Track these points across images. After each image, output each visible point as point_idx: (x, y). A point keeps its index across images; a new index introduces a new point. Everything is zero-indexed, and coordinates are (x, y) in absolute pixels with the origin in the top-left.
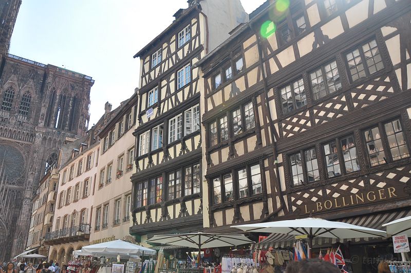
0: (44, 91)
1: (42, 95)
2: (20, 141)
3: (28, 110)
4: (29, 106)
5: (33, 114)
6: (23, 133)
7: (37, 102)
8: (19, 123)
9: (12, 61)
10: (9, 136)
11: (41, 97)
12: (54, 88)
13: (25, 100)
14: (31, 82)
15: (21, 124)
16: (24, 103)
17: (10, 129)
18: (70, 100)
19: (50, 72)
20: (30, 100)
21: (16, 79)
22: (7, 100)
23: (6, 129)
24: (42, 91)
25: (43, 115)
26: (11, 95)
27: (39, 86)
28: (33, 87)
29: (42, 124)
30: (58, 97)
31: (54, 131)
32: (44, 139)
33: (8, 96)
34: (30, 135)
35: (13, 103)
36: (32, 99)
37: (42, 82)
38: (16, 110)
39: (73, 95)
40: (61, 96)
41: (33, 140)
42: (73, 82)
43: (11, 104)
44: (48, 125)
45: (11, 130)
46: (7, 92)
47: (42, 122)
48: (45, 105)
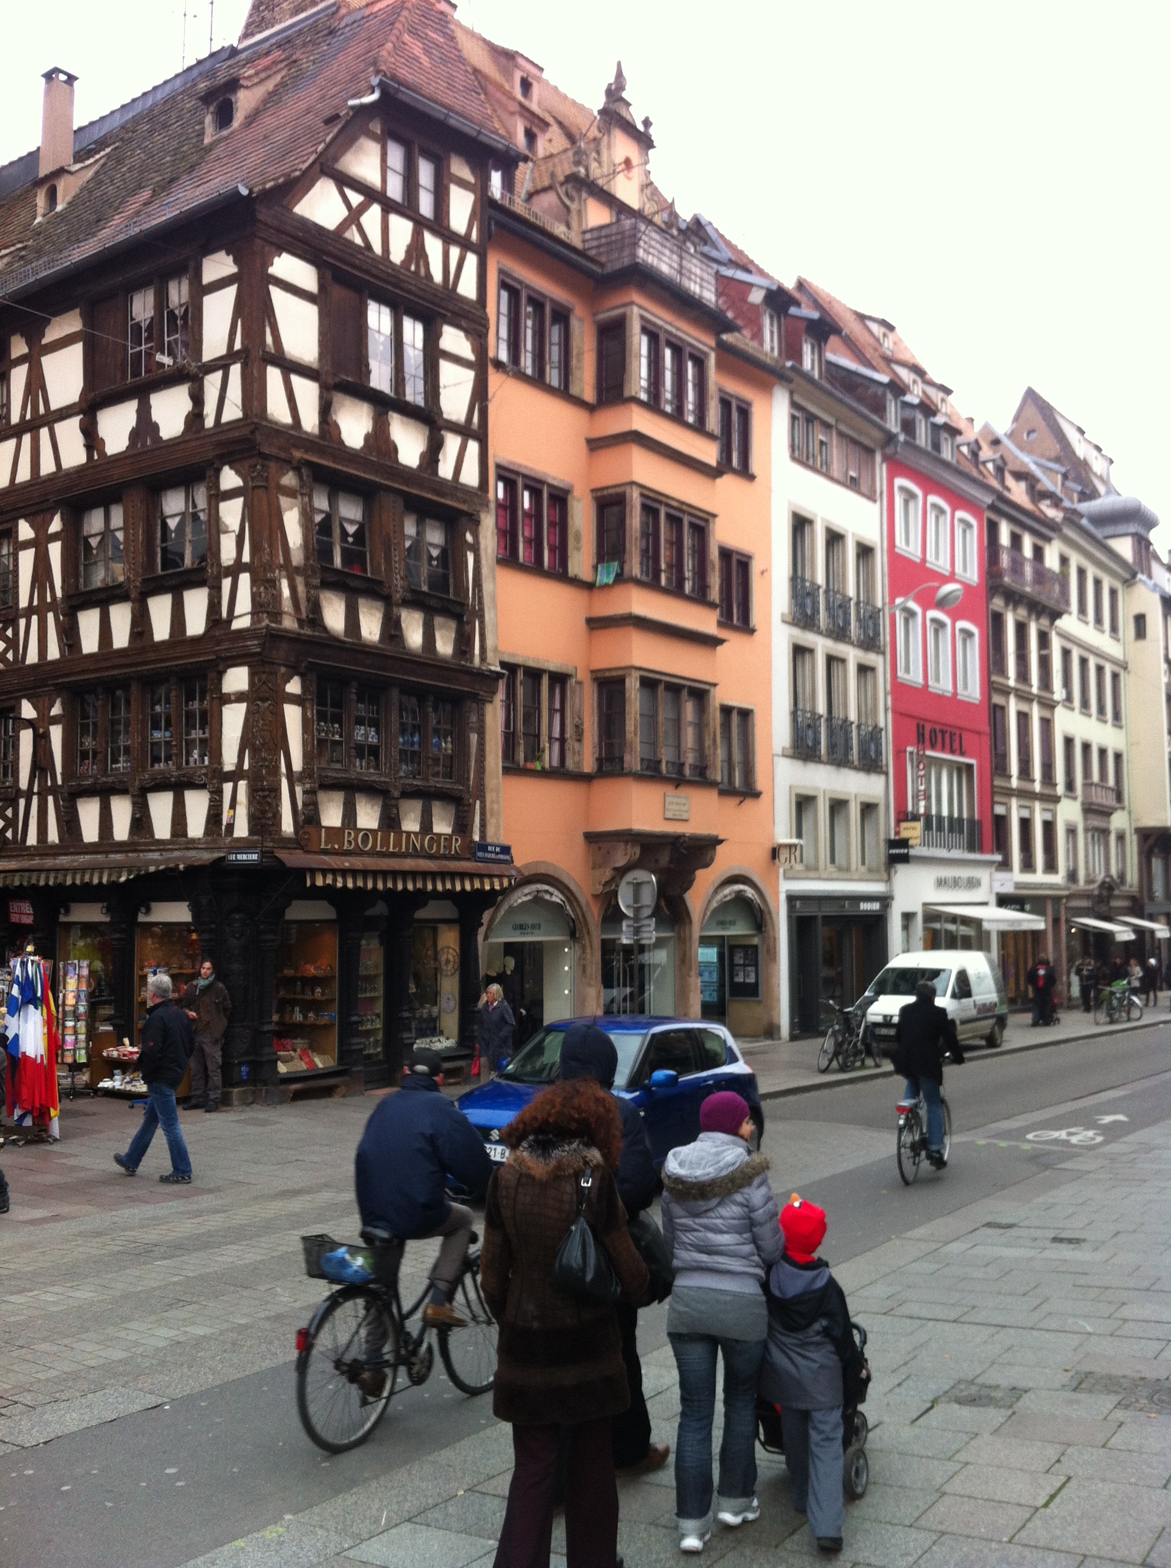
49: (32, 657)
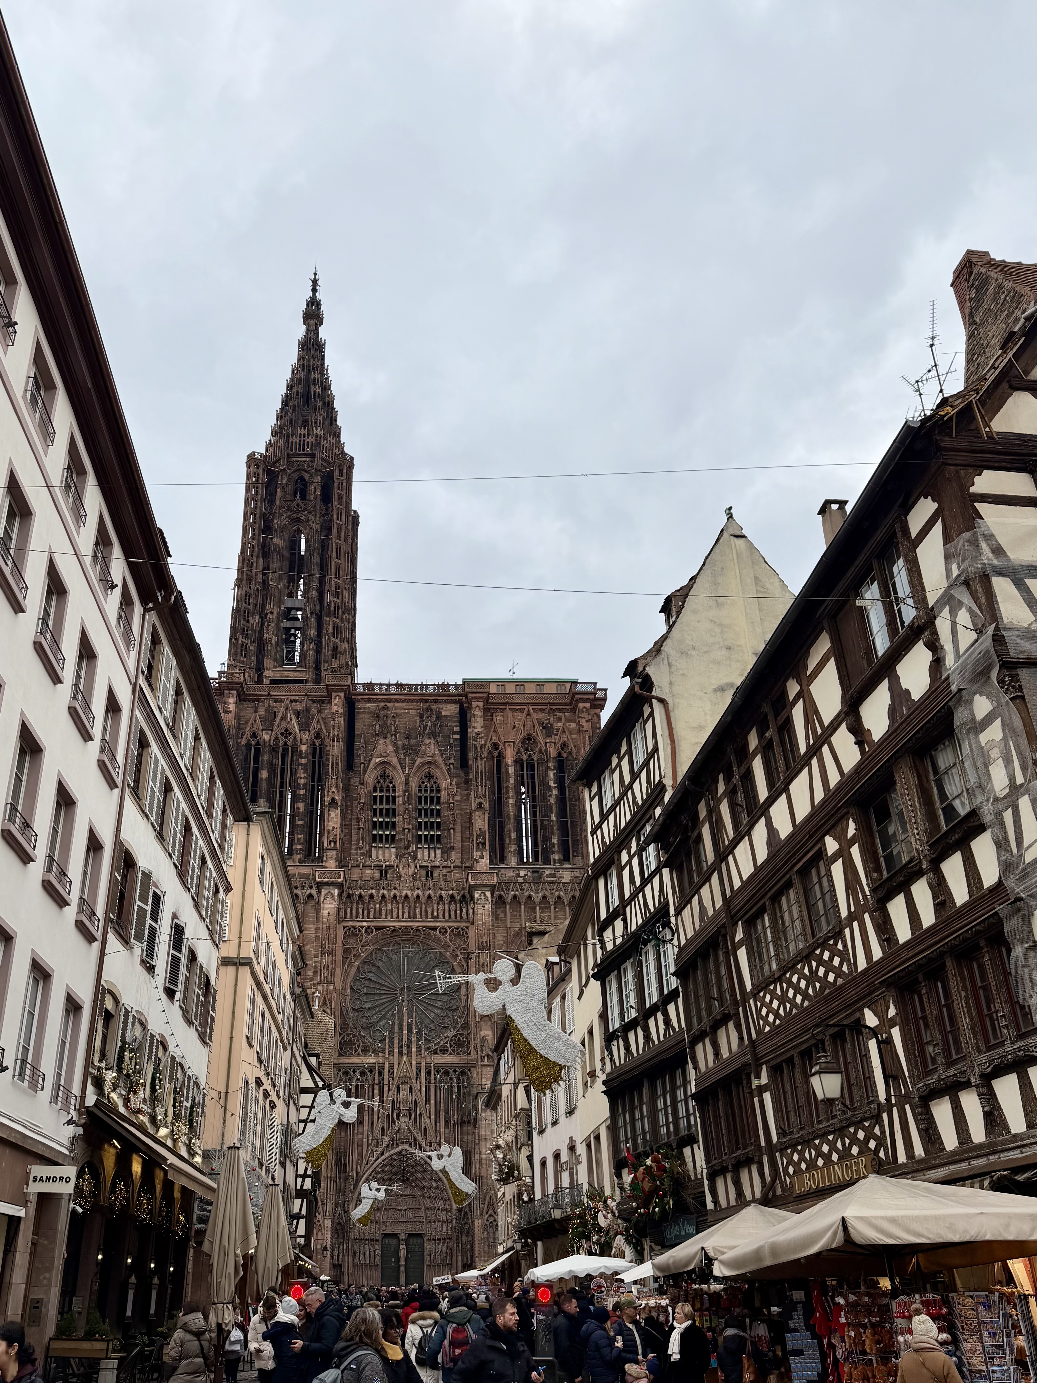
0: (470, 762)
1: (467, 774)
2: (438, 924)
3: (438, 828)
4: (439, 815)
5: (456, 838)
6: (441, 897)
7: (458, 798)
8: (423, 872)
9: (370, 701)
10: (406, 915)
11: (467, 782)
12: (495, 746)
13: (426, 803)
14: (430, 748)
15: (429, 872)
16: (426, 810)
17: (404, 893)
18: (548, 768)
19: (474, 704)
20: (439, 798)
21: (391, 748)
22: (381, 815)
23: (395, 897)
24: (464, 763)
25: (482, 834)
26: (388, 797)
27: (455, 752)
28: (440, 760)
29: (484, 863)
30: (511, 770)
31: (522, 873)
32: (499, 902)
33: (381, 802)
34: (458, 898)
35: (398, 819)
36: (443, 794)
37: (458, 736)
38: (410, 839)
39: (553, 752)
40: (518, 763)
41: (471, 911)
42: (542, 711)
43: (394, 823)
44: (502, 859)
45: (406, 896)
46: (375, 791)
47: (483, 857)
48: (480, 804)
49: (862, 964)
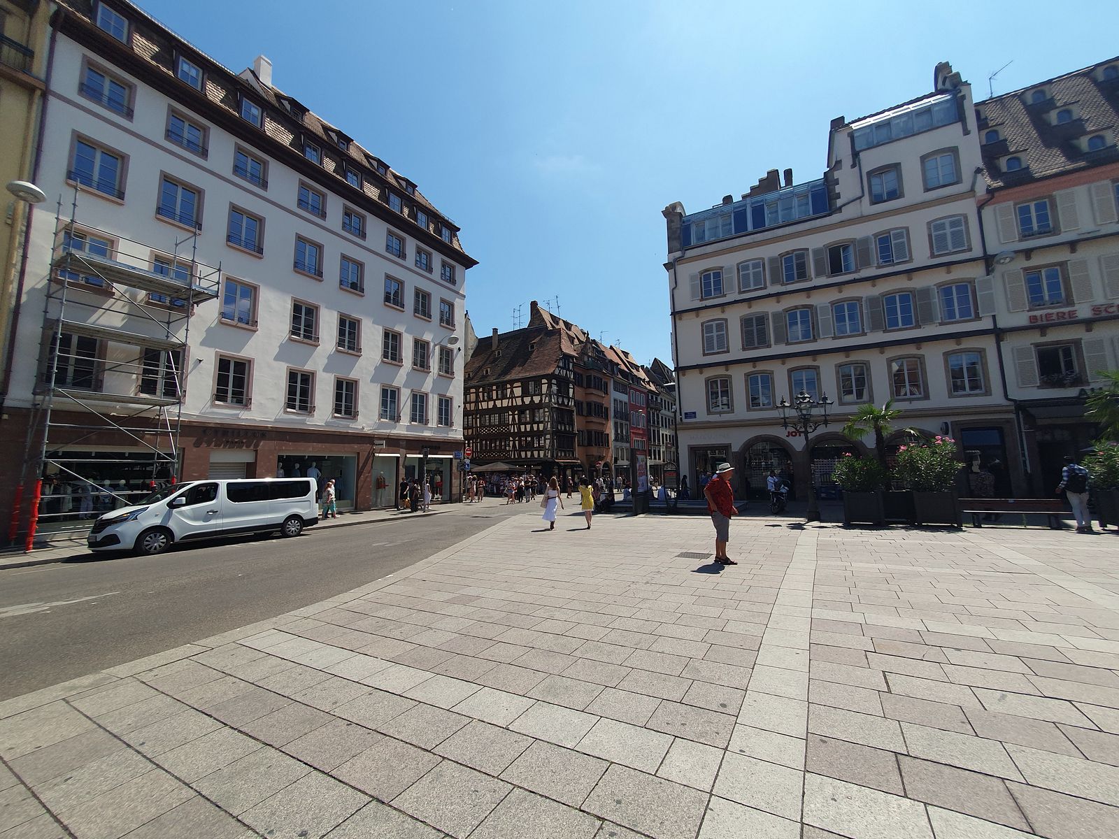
49: (512, 431)
